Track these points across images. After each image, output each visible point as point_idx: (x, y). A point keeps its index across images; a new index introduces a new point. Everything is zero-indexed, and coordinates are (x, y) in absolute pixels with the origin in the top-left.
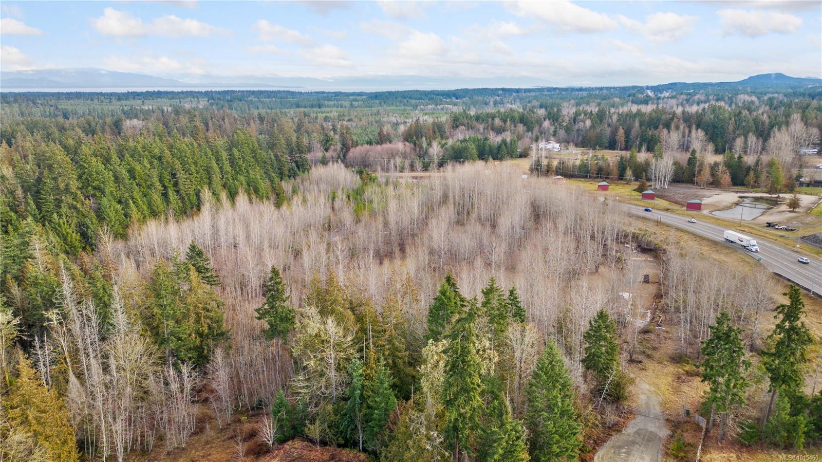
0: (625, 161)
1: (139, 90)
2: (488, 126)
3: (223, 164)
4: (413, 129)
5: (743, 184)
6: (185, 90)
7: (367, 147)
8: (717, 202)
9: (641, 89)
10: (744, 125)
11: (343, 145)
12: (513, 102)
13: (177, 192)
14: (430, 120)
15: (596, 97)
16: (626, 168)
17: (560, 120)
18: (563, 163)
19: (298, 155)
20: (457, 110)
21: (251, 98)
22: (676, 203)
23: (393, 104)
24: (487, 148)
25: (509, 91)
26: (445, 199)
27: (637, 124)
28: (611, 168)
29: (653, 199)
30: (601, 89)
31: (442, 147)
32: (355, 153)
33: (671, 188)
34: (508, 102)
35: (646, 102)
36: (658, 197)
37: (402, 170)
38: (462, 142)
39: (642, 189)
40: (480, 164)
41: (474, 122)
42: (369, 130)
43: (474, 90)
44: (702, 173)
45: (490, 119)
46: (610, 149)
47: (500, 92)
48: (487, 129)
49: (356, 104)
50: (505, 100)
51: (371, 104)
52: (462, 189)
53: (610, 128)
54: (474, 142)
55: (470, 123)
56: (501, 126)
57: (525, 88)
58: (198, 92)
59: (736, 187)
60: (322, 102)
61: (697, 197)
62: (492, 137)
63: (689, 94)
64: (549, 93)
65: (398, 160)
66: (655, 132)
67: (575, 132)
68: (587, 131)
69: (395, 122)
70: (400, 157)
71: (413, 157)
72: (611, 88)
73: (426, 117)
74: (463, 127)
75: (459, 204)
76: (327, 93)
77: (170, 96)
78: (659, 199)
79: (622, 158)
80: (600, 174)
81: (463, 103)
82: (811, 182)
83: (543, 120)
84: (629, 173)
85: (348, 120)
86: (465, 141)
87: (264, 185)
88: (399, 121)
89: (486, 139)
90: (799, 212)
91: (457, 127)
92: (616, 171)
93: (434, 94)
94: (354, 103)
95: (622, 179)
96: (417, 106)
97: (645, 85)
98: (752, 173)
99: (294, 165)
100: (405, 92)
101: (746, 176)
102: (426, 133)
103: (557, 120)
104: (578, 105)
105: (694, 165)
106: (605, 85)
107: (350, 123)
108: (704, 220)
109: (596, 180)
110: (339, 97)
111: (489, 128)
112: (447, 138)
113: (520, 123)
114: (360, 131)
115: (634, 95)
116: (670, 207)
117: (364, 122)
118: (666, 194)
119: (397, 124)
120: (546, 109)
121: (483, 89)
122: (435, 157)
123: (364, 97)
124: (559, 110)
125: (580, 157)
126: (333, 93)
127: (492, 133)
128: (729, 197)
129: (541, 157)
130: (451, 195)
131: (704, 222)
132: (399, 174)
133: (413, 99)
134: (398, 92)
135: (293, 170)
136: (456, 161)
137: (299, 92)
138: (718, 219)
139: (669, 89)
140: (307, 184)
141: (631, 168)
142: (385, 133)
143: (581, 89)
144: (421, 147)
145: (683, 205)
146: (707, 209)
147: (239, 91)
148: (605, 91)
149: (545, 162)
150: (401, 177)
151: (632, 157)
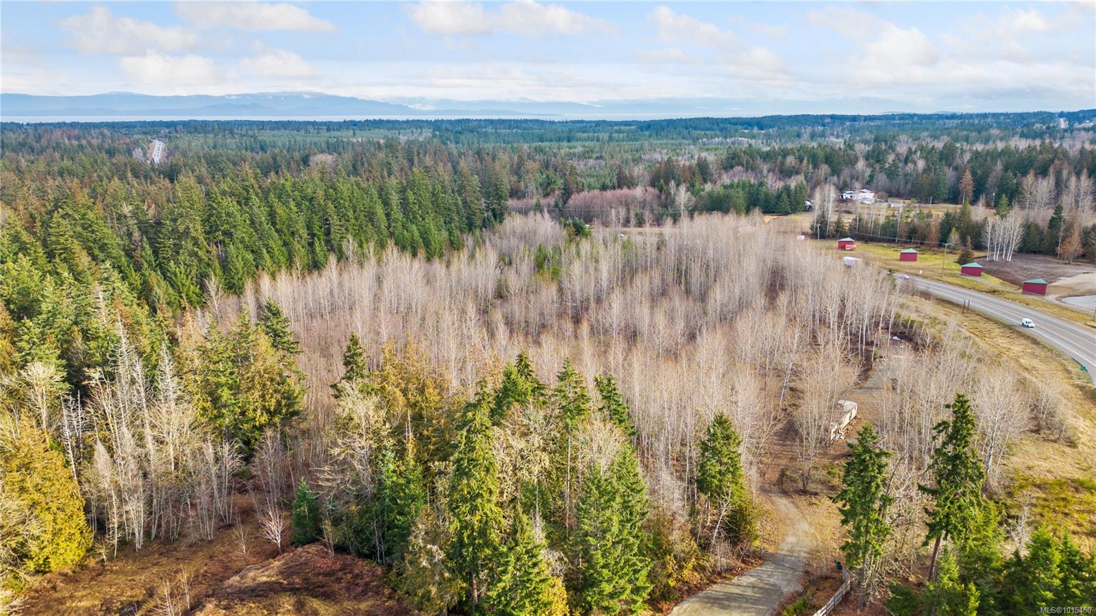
0: (952, 219)
3: (392, 210)
4: (663, 169)
7: (597, 192)
8: (1080, 283)
9: (1048, 117)
11: (565, 189)
13: (327, 242)
16: (952, 229)
18: (860, 220)
19: (496, 201)
21: (489, 129)
22: (1013, 282)
23: (667, 136)
24: (762, 196)
25: (842, 119)
27: (999, 166)
28: (931, 230)
29: (979, 275)
32: (576, 200)
33: (1016, 260)
34: (833, 134)
36: (989, 272)
37: (627, 223)
38: (725, 188)
39: (965, 260)
41: (761, 161)
43: (790, 117)
44: (1068, 240)
45: (782, 157)
46: (952, 203)
50: (830, 132)
51: (637, 136)
53: (953, 173)
55: (752, 162)
56: (792, 168)
60: (575, 134)
61: (1050, 275)
66: (1020, 178)
67: (901, 177)
68: (918, 176)
70: (635, 206)
71: (654, 207)
76: (586, 122)
78: (988, 276)
80: (911, 237)
81: (765, 135)
83: (860, 159)
84: (954, 237)
86: (730, 186)
87: (439, 237)
89: (761, 184)
91: (731, 167)
92: (936, 234)
93: (730, 123)
94: (615, 135)
95: (943, 246)
96: (698, 139)
99: (490, 213)
100: (691, 120)
102: (675, 175)
105: (1058, 228)
107: (598, 161)
109: (902, 246)
113: (826, 163)
115: (1032, 125)
116: (1000, 288)
118: (1004, 269)
121: (803, 116)
122: (683, 207)
123: (633, 127)
126: (594, 122)
131: (1041, 311)
133: (698, 129)
134: (681, 119)
137: (550, 122)
138: (1066, 309)
140: (495, 237)
141: (957, 229)
142: (628, 175)
144: (668, 193)
145: (1020, 286)
146: (1055, 294)
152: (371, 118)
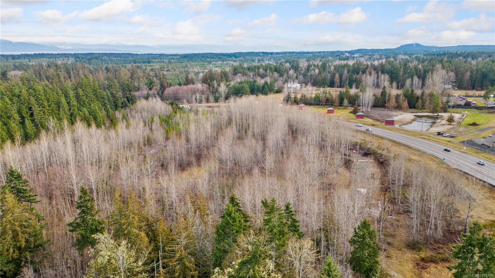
0: (343, 94)
1: (29, 53)
2: (256, 74)
3: (71, 100)
4: (208, 75)
5: (415, 108)
6: (60, 52)
7: (178, 87)
8: (402, 119)
9: (342, 53)
10: (409, 71)
11: (161, 86)
12: (269, 60)
13: (33, 121)
14: (219, 70)
15: (318, 56)
16: (344, 98)
17: (300, 70)
18: (304, 96)
19: (128, 93)
20: (236, 64)
21: (105, 57)
22: (377, 120)
23: (196, 61)
24: (256, 87)
26: (230, 122)
27: (346, 71)
28: (334, 98)
29: (363, 118)
30: (320, 52)
31: (227, 87)
32: (169, 91)
33: (372, 110)
34: (266, 60)
35: (347, 58)
36: (366, 116)
37: (201, 102)
38: (239, 83)
39: (356, 112)
40: (252, 98)
41: (247, 71)
42: (180, 77)
43: (246, 53)
44: (390, 101)
45: (257, 69)
46: (331, 87)
47: (261, 54)
48: (255, 75)
49: (172, 61)
50: (265, 59)
51: (182, 61)
52: (241, 114)
53: (330, 74)
54: (247, 83)
55: (245, 71)
56: (264, 74)
57: (276, 52)
58: (69, 54)
59: (411, 110)
60: (151, 59)
61: (389, 116)
62: (258, 80)
63: (370, 55)
64: (290, 55)
65: (198, 96)
66: (357, 76)
67: (309, 77)
68: (316, 76)
69: (197, 71)
70: (199, 93)
71: (208, 93)
72: (325, 52)
73: (216, 69)
74: (240, 74)
75: (240, 125)
76: (154, 54)
77: (49, 56)
78: (366, 118)
79: (341, 92)
80: (328, 102)
81: (239, 60)
82: (455, 105)
83: (289, 70)
84: (346, 102)
85: (167, 71)
86: (241, 83)
87: (102, 114)
88: (200, 71)
89: (255, 81)
90: (454, 125)
91: (236, 74)
92: (337, 101)
93: (222, 55)
94: (171, 60)
95: (341, 106)
96: (211, 62)
97: (344, 50)
98: (420, 101)
99: (125, 99)
100: (204, 54)
101: (416, 102)
102: (216, 78)
103: (297, 69)
104: (308, 61)
105: (385, 96)
106: (322, 50)
107: (168, 72)
108: (397, 131)
109: (325, 106)
110: (162, 57)
111: (257, 74)
112: (231, 81)
113: (275, 71)
114: (174, 77)
115: (339, 56)
116: (374, 123)
117: (177, 72)
118: (370, 115)
119: (198, 73)
120: (290, 63)
121: (251, 52)
122: (223, 93)
123: (178, 57)
124: (298, 64)
125: (314, 92)
126: (158, 54)
127: (258, 78)
128: (408, 116)
129: (291, 92)
130: (234, 119)
131: (398, 133)
132: (198, 105)
133: (209, 58)
134: (199, 53)
135: (125, 103)
136: (237, 96)
137: (136, 54)
138: (406, 131)
139: (358, 52)
140: (133, 113)
141: (347, 99)
142: (190, 78)
143: (308, 53)
144: (213, 87)
145: (382, 122)
146: (397, 124)
147: (97, 53)
148: (322, 54)
149: (293, 96)
150: (199, 107)
151: (347, 92)
152: (37, 52)
